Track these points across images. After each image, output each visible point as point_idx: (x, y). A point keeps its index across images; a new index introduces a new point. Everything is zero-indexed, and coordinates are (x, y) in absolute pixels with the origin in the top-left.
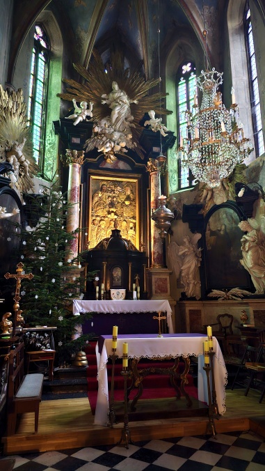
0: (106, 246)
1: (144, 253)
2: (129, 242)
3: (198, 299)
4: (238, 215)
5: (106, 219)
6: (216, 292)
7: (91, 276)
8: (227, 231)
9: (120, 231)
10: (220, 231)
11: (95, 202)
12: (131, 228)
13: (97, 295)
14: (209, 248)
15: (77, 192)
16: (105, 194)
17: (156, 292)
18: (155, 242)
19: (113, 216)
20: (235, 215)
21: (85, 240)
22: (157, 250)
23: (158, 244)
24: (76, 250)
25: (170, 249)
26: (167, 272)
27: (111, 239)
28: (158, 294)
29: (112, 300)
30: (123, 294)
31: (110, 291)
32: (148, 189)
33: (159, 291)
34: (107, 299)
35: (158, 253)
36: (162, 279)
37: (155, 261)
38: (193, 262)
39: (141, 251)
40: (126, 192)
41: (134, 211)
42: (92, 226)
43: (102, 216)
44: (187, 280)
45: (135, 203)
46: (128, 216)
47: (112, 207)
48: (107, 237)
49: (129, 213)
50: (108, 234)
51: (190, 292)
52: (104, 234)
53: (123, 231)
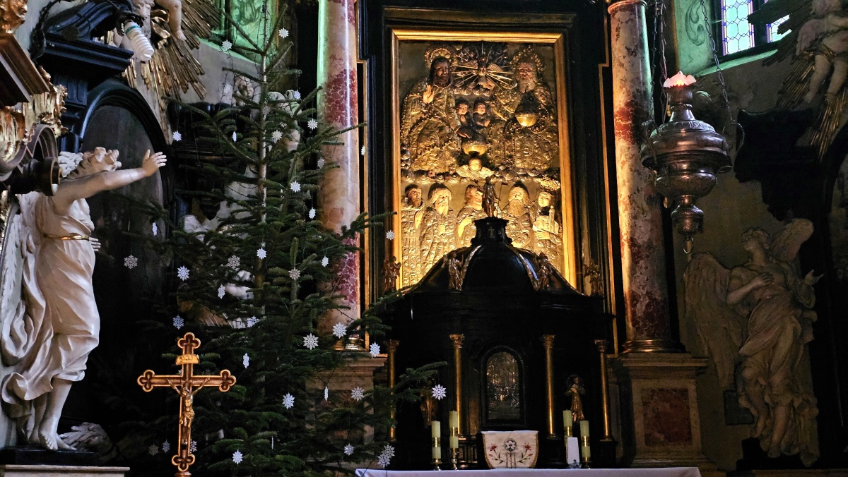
0: (458, 277)
1: (598, 298)
2: (538, 260)
5: (454, 181)
7: (413, 384)
9: (504, 223)
11: (410, 123)
12: (545, 212)
13: (437, 452)
15: (349, 90)
16: (445, 91)
17: (649, 440)
18: (635, 257)
19: (475, 170)
21: (382, 257)
22: (643, 288)
23: (648, 265)
24: (354, 293)
25: (691, 284)
26: (686, 365)
27: (473, 253)
28: (657, 448)
29: (488, 468)
30: (528, 447)
31: (480, 437)
32: (601, 66)
33: (662, 437)
34: (471, 467)
35: (650, 298)
36: (667, 391)
37: (638, 329)
38: (783, 328)
39: (583, 291)
40: (522, 82)
41: (551, 150)
42: (406, 209)
43: (437, 171)
44: (763, 394)
45: (556, 121)
46: (531, 167)
47: (473, 139)
48: (461, 244)
49: (533, 157)
50: (465, 235)
51: (776, 437)
52: (449, 237)
53: (515, 224)
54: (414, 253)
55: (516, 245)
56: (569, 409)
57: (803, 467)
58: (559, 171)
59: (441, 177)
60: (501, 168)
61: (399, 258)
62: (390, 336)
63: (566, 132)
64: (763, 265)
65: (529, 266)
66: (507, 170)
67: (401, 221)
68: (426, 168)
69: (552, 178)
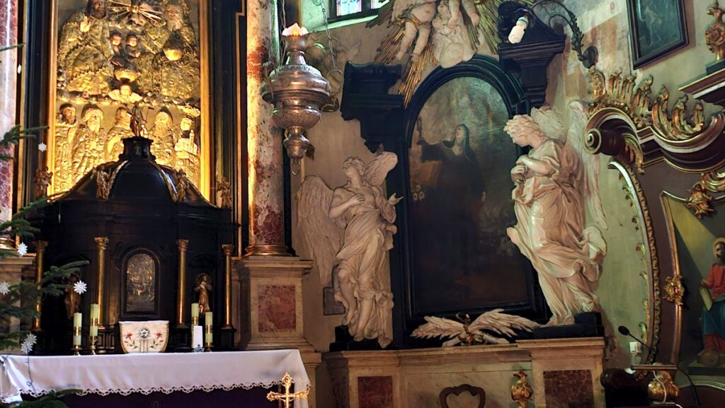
0: (106, 188)
1: (227, 211)
2: (178, 176)
3: (384, 344)
4: (505, 100)
5: (106, 103)
6: (436, 325)
7: (58, 280)
8: (473, 145)
9: (149, 142)
10: (450, 144)
11: (67, 48)
12: (186, 135)
13: (78, 339)
14: (419, 195)
15: (9, 13)
16: (101, 23)
17: (261, 328)
18: (259, 176)
19: (125, 95)
20: (496, 100)
21: (35, 166)
22: (264, 203)
23: (269, 184)
24: (7, 198)
25: (303, 200)
26: (295, 266)
27: (120, 167)
28: (267, 334)
29: (123, 353)
30: (159, 335)
31: (118, 326)
32: (238, 14)
33: (272, 325)
34: (108, 352)
35: (269, 211)
36: (279, 287)
37: (258, 236)
38: (371, 238)
39: (215, 204)
40: (170, 21)
41: (193, 82)
42: (60, 124)
43: (91, 93)
44: (353, 289)
45: (198, 58)
46: (176, 96)
47: (125, 67)
48: (110, 159)
49: (177, 87)
50: (114, 151)
51: (361, 324)
52: (99, 152)
53: (159, 144)
54: (66, 165)
55: (158, 161)
56: (197, 302)
57: (379, 348)
58: (199, 101)
59: (94, 99)
60: (149, 94)
61: (51, 168)
62: (38, 237)
63: (206, 68)
64: (358, 187)
65: (170, 181)
66: (154, 97)
67: (55, 135)
68: (81, 90)
69: (193, 106)
